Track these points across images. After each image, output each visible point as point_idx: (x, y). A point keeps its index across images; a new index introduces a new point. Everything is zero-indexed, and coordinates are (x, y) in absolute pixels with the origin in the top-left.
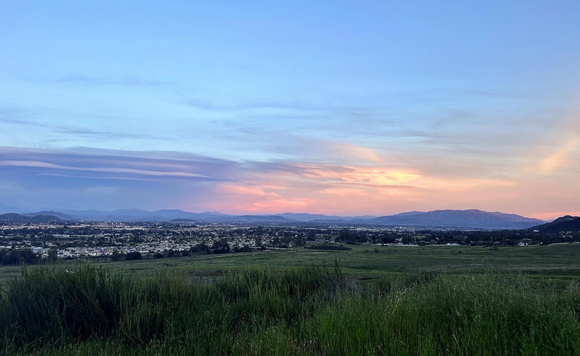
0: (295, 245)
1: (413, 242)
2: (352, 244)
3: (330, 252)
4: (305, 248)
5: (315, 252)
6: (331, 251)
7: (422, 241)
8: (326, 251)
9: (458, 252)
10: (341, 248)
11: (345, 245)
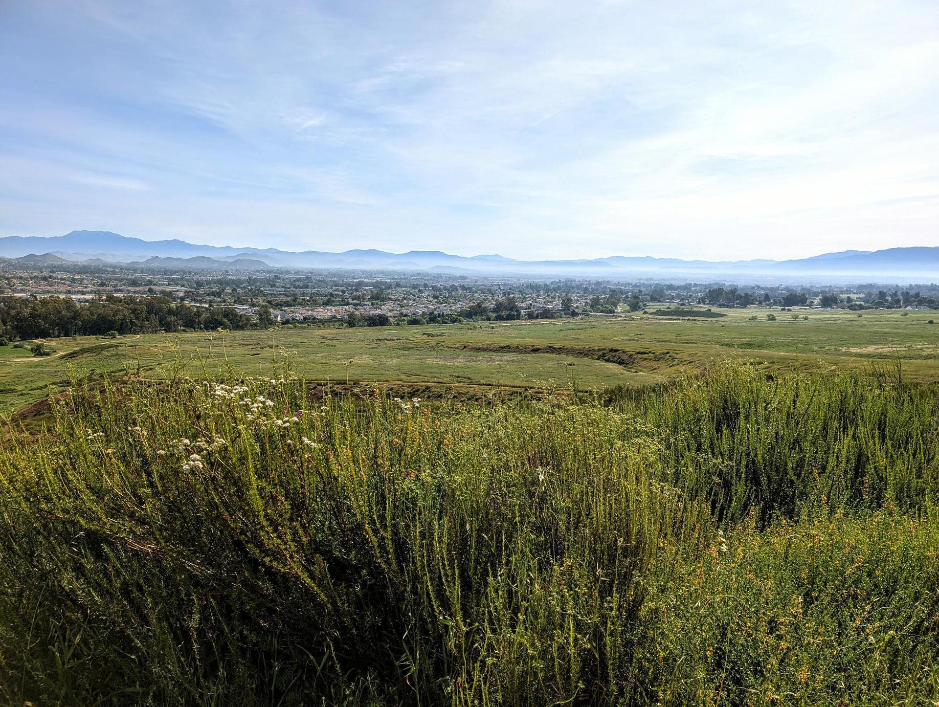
0: (628, 308)
1: (840, 305)
2: (728, 306)
3: (689, 320)
4: (645, 313)
5: (662, 319)
6: (691, 318)
7: (858, 303)
8: (681, 318)
9: (927, 322)
10: (709, 314)
11: (715, 309)
